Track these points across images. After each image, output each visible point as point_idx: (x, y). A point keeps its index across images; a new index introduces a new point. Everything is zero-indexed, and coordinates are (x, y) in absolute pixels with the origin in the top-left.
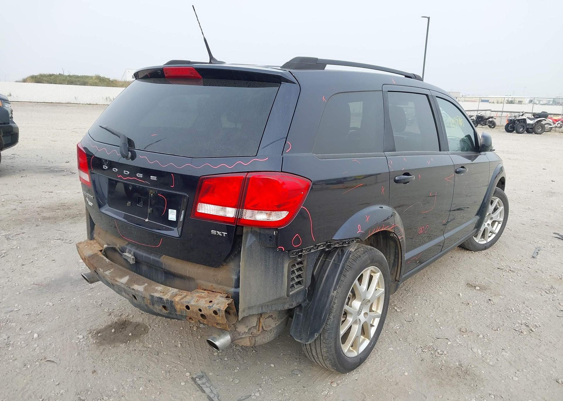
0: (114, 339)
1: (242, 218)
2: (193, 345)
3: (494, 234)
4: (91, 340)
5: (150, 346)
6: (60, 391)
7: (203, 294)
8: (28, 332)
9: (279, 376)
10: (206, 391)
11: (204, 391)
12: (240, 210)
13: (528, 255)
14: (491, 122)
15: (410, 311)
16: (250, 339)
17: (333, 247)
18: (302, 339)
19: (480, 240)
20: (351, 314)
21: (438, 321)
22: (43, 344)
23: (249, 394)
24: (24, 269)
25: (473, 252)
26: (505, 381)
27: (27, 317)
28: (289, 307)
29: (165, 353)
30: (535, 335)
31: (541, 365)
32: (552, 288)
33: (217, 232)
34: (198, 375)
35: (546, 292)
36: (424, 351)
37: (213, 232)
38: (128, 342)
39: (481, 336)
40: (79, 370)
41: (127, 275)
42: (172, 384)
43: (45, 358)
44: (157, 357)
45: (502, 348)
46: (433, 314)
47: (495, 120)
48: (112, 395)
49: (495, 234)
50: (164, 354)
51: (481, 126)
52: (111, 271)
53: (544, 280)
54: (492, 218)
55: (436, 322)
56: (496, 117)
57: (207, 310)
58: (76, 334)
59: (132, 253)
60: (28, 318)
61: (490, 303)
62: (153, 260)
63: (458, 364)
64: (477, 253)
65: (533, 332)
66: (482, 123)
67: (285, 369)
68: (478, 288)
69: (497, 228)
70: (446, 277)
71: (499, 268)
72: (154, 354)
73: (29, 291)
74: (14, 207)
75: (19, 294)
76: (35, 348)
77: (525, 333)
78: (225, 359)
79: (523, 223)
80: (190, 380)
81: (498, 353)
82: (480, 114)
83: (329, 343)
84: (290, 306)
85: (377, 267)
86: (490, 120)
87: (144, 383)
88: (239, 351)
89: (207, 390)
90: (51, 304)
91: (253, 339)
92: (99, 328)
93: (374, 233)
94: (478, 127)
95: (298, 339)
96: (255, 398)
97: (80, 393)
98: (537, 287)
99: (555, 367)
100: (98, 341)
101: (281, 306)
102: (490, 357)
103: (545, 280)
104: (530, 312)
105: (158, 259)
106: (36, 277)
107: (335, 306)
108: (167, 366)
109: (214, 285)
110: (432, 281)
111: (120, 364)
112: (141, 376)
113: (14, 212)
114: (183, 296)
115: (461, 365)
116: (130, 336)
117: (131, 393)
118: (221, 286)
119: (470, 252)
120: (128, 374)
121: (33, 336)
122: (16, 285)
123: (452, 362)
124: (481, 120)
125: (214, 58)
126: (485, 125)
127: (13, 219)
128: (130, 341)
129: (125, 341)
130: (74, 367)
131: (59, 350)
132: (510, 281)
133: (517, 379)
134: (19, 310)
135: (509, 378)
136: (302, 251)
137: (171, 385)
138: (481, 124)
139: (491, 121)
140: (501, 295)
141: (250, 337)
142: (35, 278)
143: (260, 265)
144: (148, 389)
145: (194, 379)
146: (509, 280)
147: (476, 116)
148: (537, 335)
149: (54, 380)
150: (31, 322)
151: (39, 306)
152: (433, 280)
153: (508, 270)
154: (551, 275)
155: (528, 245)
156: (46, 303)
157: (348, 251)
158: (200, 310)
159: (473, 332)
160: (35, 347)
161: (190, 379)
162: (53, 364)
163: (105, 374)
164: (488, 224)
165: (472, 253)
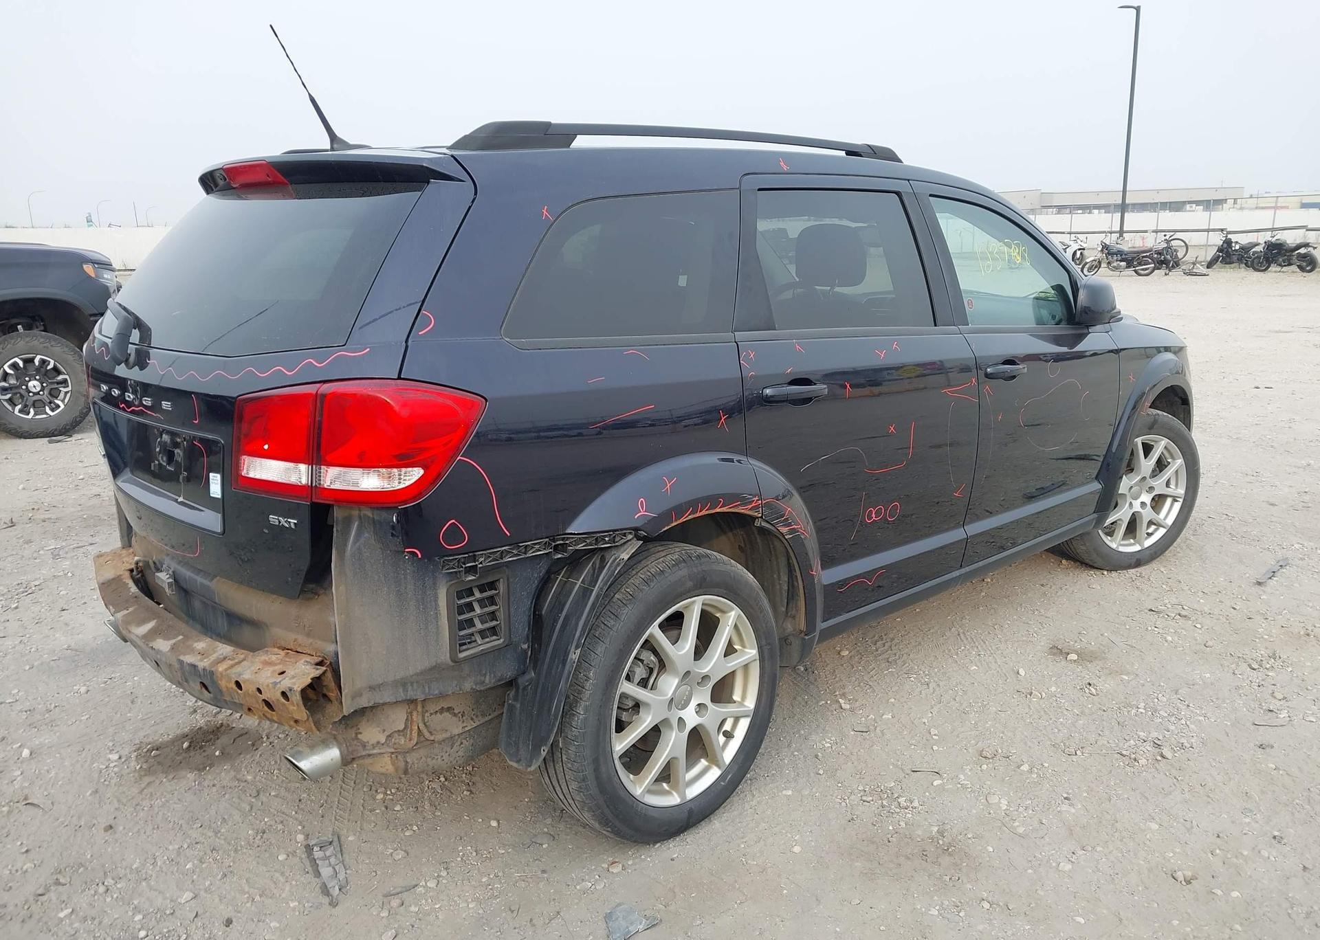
0: (181, 763)
1: (321, 486)
2: (341, 776)
3: (1161, 529)
4: (133, 764)
5: (249, 778)
6: (25, 864)
7: (274, 658)
8: (14, 747)
9: (497, 848)
10: (322, 875)
11: (318, 874)
12: (314, 467)
13: (1248, 577)
14: (1304, 256)
15: (875, 708)
16: (391, 757)
17: (572, 550)
18: (520, 760)
19: (1122, 542)
20: (647, 705)
21: (934, 731)
22: (34, 770)
23: (414, 883)
24: (62, 618)
25: (1105, 573)
26: (1035, 872)
27: (24, 715)
28: (474, 687)
29: (273, 794)
30: (1170, 767)
31: (1148, 837)
32: (1273, 656)
33: (280, 518)
34: (321, 840)
35: (1250, 666)
36: (864, 798)
37: (273, 519)
38: (208, 768)
39: (1025, 768)
40: (83, 823)
41: (154, 619)
42: (259, 857)
43: (26, 799)
44: (253, 800)
45: (1065, 795)
46: (930, 715)
47: (1315, 253)
48: (126, 875)
49: (1164, 527)
50: (270, 794)
51: (1279, 269)
52: (128, 611)
53: (1259, 638)
54: (1151, 489)
55: (930, 733)
56: (1316, 243)
57: (270, 690)
58: (108, 752)
59: (170, 572)
60: (26, 718)
61: (1087, 691)
62: (202, 584)
63: (935, 829)
64: (1114, 574)
65: (1164, 760)
66: (1281, 260)
67: (519, 832)
68: (1073, 657)
69: (1170, 513)
70: (1005, 631)
71: (1153, 611)
72: (248, 795)
73: (52, 663)
74: (96, 490)
75: (29, 669)
76: (14, 779)
77: (1143, 761)
78: (396, 809)
79: (1272, 501)
80: (301, 852)
81: (1048, 807)
82: (1276, 238)
83: (580, 768)
84: (476, 686)
85: (723, 597)
86: (1302, 251)
87: (201, 854)
88: (434, 792)
89: (326, 871)
90: (83, 689)
91: (399, 757)
92: (161, 740)
93: (690, 517)
94: (1270, 271)
95: (513, 761)
96: (423, 891)
97: (63, 870)
98: (1231, 654)
99: (1186, 843)
100: (145, 766)
101: (454, 685)
102: (1026, 814)
103: (1262, 637)
104: (1183, 713)
105: (209, 583)
106: (78, 634)
107: (588, 685)
108: (266, 820)
109: (301, 639)
110: (965, 641)
111: (169, 814)
112: (202, 839)
113: (95, 501)
114: (236, 661)
115: (941, 833)
116: (217, 756)
117: (164, 874)
118: (311, 640)
119: (1098, 573)
120: (176, 835)
121: (21, 753)
122: (33, 650)
123: (923, 826)
124: (1279, 253)
125: (339, 138)
126: (1290, 264)
127: (85, 516)
128: (210, 768)
129: (201, 766)
130: (75, 818)
131: (60, 783)
132: (1166, 641)
133: (1068, 867)
134: (17, 701)
135: (1051, 864)
136: (474, 559)
137: (257, 859)
138: (1279, 263)
139: (1305, 254)
140: (1128, 674)
141: (392, 753)
142: (77, 636)
143: (385, 592)
144: (203, 866)
145: (309, 849)
146: (1165, 638)
147: (1265, 242)
148: (1173, 767)
149: (22, 843)
150: (30, 725)
151: (58, 694)
152: (967, 639)
153: (1173, 615)
154: (1284, 625)
155: (1261, 554)
156: (75, 688)
157: (616, 559)
158: (259, 691)
159: (1010, 758)
160: (15, 776)
161: (303, 848)
162: (36, 810)
163: (131, 834)
164: (1141, 503)
165: (1103, 574)
